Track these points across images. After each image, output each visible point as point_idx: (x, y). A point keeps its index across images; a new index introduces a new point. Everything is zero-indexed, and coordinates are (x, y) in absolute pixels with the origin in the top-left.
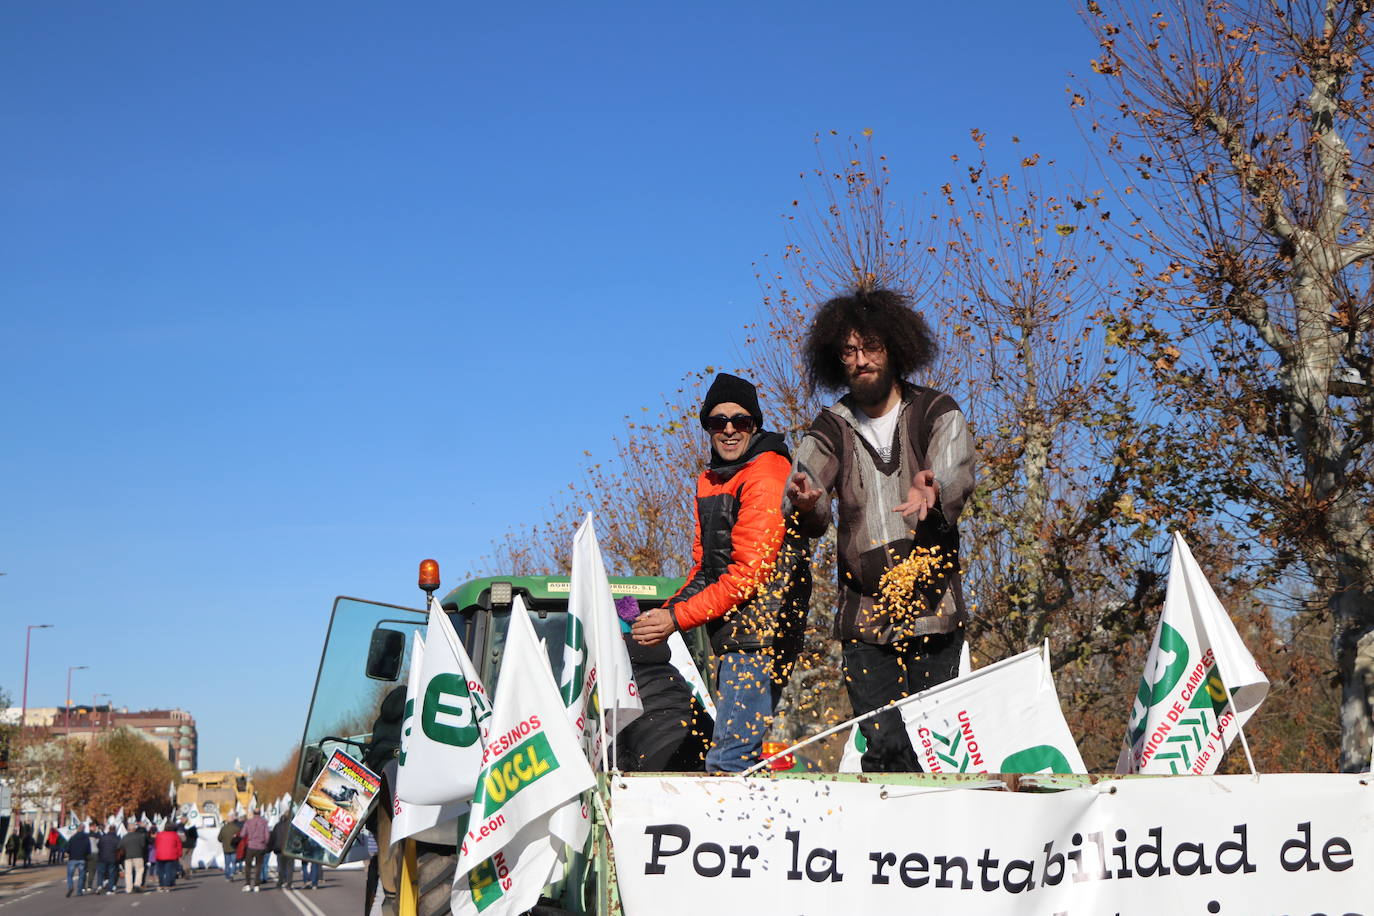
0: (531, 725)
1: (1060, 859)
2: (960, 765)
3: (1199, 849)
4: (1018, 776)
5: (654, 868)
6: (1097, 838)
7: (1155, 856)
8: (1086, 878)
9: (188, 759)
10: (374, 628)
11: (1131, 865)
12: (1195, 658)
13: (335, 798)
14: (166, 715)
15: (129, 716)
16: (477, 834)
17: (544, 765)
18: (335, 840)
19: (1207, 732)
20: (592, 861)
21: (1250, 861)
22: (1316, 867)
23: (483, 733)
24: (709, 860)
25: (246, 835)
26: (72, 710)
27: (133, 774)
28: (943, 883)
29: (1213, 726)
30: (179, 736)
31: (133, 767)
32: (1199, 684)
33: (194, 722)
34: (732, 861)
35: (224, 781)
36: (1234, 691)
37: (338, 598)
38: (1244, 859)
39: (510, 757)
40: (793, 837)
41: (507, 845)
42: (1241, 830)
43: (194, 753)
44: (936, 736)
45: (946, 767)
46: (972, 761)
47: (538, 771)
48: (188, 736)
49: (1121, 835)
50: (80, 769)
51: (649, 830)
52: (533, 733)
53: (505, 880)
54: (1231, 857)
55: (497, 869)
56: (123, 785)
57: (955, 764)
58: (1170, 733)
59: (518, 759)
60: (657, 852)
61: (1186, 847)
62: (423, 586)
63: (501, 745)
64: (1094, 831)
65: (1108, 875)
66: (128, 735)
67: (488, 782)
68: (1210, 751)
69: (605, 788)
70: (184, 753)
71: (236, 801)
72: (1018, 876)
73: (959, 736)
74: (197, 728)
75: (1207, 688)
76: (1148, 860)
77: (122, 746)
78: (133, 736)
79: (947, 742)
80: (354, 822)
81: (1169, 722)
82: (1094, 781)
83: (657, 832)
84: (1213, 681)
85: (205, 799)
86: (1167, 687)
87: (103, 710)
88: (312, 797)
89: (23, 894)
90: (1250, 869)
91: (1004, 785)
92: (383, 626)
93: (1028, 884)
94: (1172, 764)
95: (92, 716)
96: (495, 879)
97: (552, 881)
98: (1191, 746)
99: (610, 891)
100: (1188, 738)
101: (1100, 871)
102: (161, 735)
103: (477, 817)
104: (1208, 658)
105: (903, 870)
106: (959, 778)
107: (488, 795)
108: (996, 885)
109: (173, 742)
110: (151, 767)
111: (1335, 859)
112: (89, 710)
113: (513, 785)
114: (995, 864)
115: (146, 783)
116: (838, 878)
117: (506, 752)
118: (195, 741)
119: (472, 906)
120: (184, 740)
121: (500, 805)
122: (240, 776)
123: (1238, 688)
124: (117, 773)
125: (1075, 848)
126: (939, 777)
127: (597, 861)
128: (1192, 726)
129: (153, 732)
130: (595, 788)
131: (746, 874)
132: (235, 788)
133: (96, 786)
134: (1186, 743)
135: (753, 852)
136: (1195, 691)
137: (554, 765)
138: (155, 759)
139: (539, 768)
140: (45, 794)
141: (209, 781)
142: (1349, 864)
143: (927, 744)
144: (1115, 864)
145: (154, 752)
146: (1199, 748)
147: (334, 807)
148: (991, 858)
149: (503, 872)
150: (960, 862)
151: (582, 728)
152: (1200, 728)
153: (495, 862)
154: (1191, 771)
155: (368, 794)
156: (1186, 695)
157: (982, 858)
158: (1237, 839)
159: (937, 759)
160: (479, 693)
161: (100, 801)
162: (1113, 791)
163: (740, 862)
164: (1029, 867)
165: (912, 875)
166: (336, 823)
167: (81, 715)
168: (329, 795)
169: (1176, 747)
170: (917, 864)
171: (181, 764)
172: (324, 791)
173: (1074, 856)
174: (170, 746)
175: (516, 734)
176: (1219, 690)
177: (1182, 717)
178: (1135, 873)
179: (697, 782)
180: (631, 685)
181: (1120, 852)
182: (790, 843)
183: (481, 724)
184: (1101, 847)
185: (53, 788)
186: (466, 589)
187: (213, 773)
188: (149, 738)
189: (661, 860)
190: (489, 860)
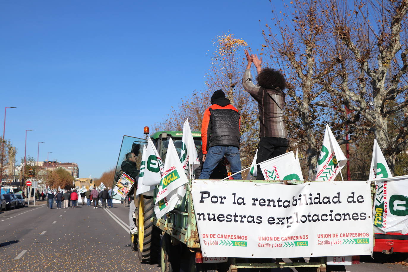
0: (173, 168)
1: (296, 200)
2: (274, 178)
3: (329, 198)
4: (287, 181)
5: (202, 201)
6: (305, 195)
7: (318, 200)
8: (302, 204)
9: (76, 175)
10: (133, 143)
11: (313, 202)
12: (330, 154)
13: (123, 185)
14: (71, 164)
15: (61, 164)
16: (161, 193)
17: (176, 177)
18: (124, 195)
19: (332, 171)
20: (187, 200)
21: (340, 201)
22: (355, 202)
23: (161, 169)
24: (215, 200)
25: (92, 194)
26: (47, 162)
27: (63, 179)
28: (269, 205)
29: (334, 170)
30: (74, 169)
31: (63, 177)
32: (331, 160)
33: (78, 166)
34: (220, 200)
35: (87, 181)
36: (339, 161)
37: (124, 136)
38: (339, 200)
39: (168, 175)
40: (234, 194)
41: (167, 196)
42: (338, 194)
43: (78, 174)
44: (268, 171)
45: (270, 179)
46: (277, 177)
47: (175, 179)
48: (76, 169)
49: (311, 195)
50: (51, 177)
51: (201, 193)
52: (174, 170)
53: (167, 203)
54: (336, 200)
55: (165, 201)
56: (61, 181)
57: (273, 178)
58: (323, 172)
59: (170, 176)
60: (202, 198)
61: (326, 197)
62: (145, 133)
63: (166, 172)
64: (304, 194)
65: (307, 204)
66: (62, 169)
67: (163, 181)
68: (333, 176)
69: (190, 182)
70: (75, 174)
71: (90, 186)
72: (286, 204)
73: (274, 171)
74: (79, 168)
75: (333, 161)
76: (317, 200)
77: (61, 171)
78: (63, 169)
79: (270, 172)
80: (128, 190)
81: (323, 169)
82: (305, 182)
83: (202, 193)
84: (334, 159)
85: (82, 185)
86: (323, 161)
87: (55, 162)
88: (118, 184)
89: (41, 206)
90: (340, 202)
91: (284, 183)
92: (135, 143)
93: (289, 206)
94: (324, 179)
95: (52, 164)
96: (164, 204)
97: (178, 204)
98: (328, 174)
99: (191, 207)
100: (328, 173)
101: (305, 203)
102: (70, 169)
103: (161, 189)
104: (333, 154)
105: (260, 202)
106: (273, 181)
107: (163, 184)
108: (281, 206)
109: (73, 171)
110: (68, 177)
111: (360, 200)
112: (51, 162)
113: (169, 182)
114: (281, 201)
115: (67, 181)
116: (244, 204)
117: (167, 174)
118: (78, 171)
119: (159, 209)
120: (75, 170)
121: (166, 186)
122: (91, 179)
123: (340, 161)
124: (60, 178)
125: (300, 198)
126: (269, 181)
127: (188, 199)
128: (328, 170)
129: (67, 168)
130: (188, 183)
131: (223, 203)
132: (90, 182)
133: (55, 182)
134: (327, 174)
135: (225, 198)
136: (330, 162)
137: (179, 177)
138: (69, 175)
139: (175, 178)
140: (43, 183)
141: (83, 180)
142: (363, 201)
143: (266, 173)
144: (309, 201)
145: (68, 173)
146: (330, 175)
147: (123, 187)
148: (280, 200)
149: (166, 202)
150: (273, 201)
151: (185, 169)
152: (331, 170)
153: (164, 199)
154: (328, 180)
155: (131, 184)
156: (328, 162)
157: (278, 200)
158: (337, 196)
159: (269, 177)
160: (160, 160)
161: (56, 185)
162: (309, 185)
163: (222, 200)
164: (289, 202)
165: (262, 204)
166: (124, 191)
167: (49, 164)
168: (122, 184)
169: (325, 175)
170: (263, 201)
171: (75, 176)
172: (121, 183)
173: (299, 199)
174: (72, 172)
175: (170, 170)
176: (336, 161)
177: (326, 168)
178: (313, 203)
179: (212, 182)
180: (197, 159)
181: (310, 199)
182: (233, 196)
183: (160, 167)
184: (306, 197)
185: (45, 182)
186: (155, 134)
187: (84, 178)
188: (67, 170)
189: (203, 200)
190: (163, 199)
